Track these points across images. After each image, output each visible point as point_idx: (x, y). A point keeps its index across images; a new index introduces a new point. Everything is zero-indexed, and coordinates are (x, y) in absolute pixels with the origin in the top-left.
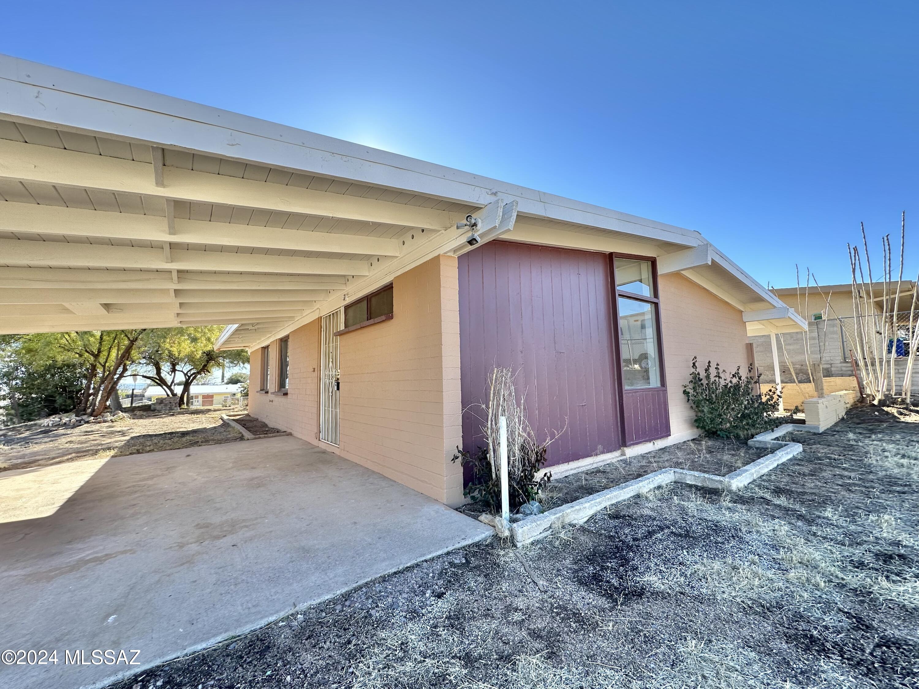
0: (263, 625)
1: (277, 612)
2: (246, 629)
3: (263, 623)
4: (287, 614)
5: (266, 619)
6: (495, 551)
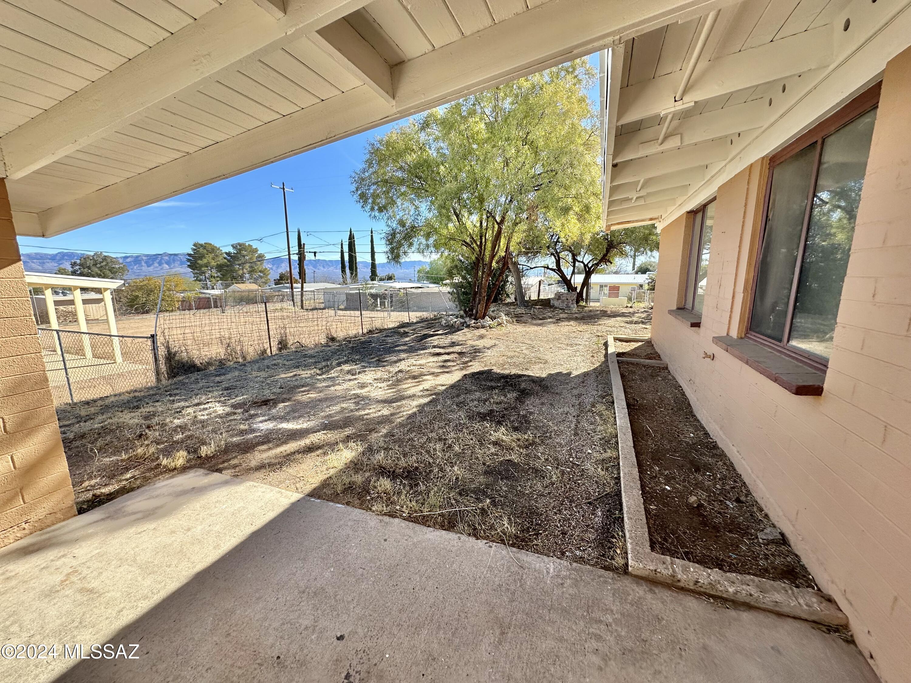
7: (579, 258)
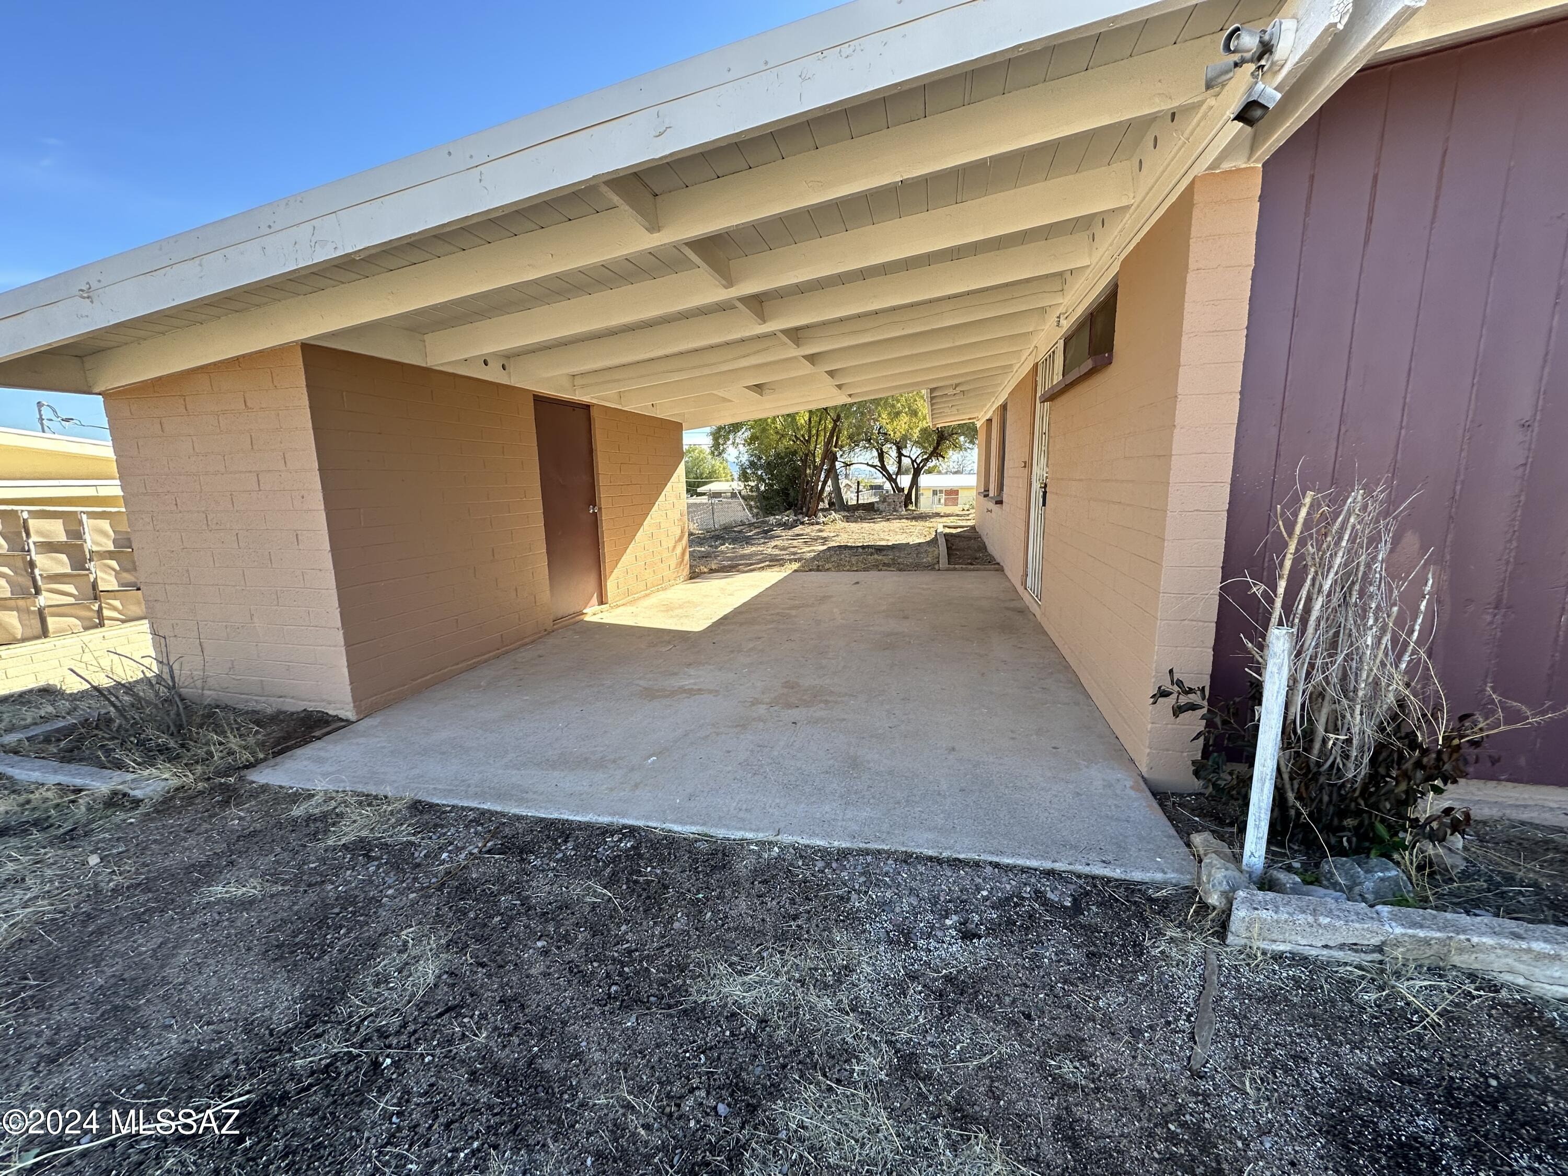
0: (737, 838)
1: (757, 830)
2: (720, 833)
3: (738, 835)
4: (765, 839)
5: (743, 833)
6: (1161, 922)
7: (904, 452)
